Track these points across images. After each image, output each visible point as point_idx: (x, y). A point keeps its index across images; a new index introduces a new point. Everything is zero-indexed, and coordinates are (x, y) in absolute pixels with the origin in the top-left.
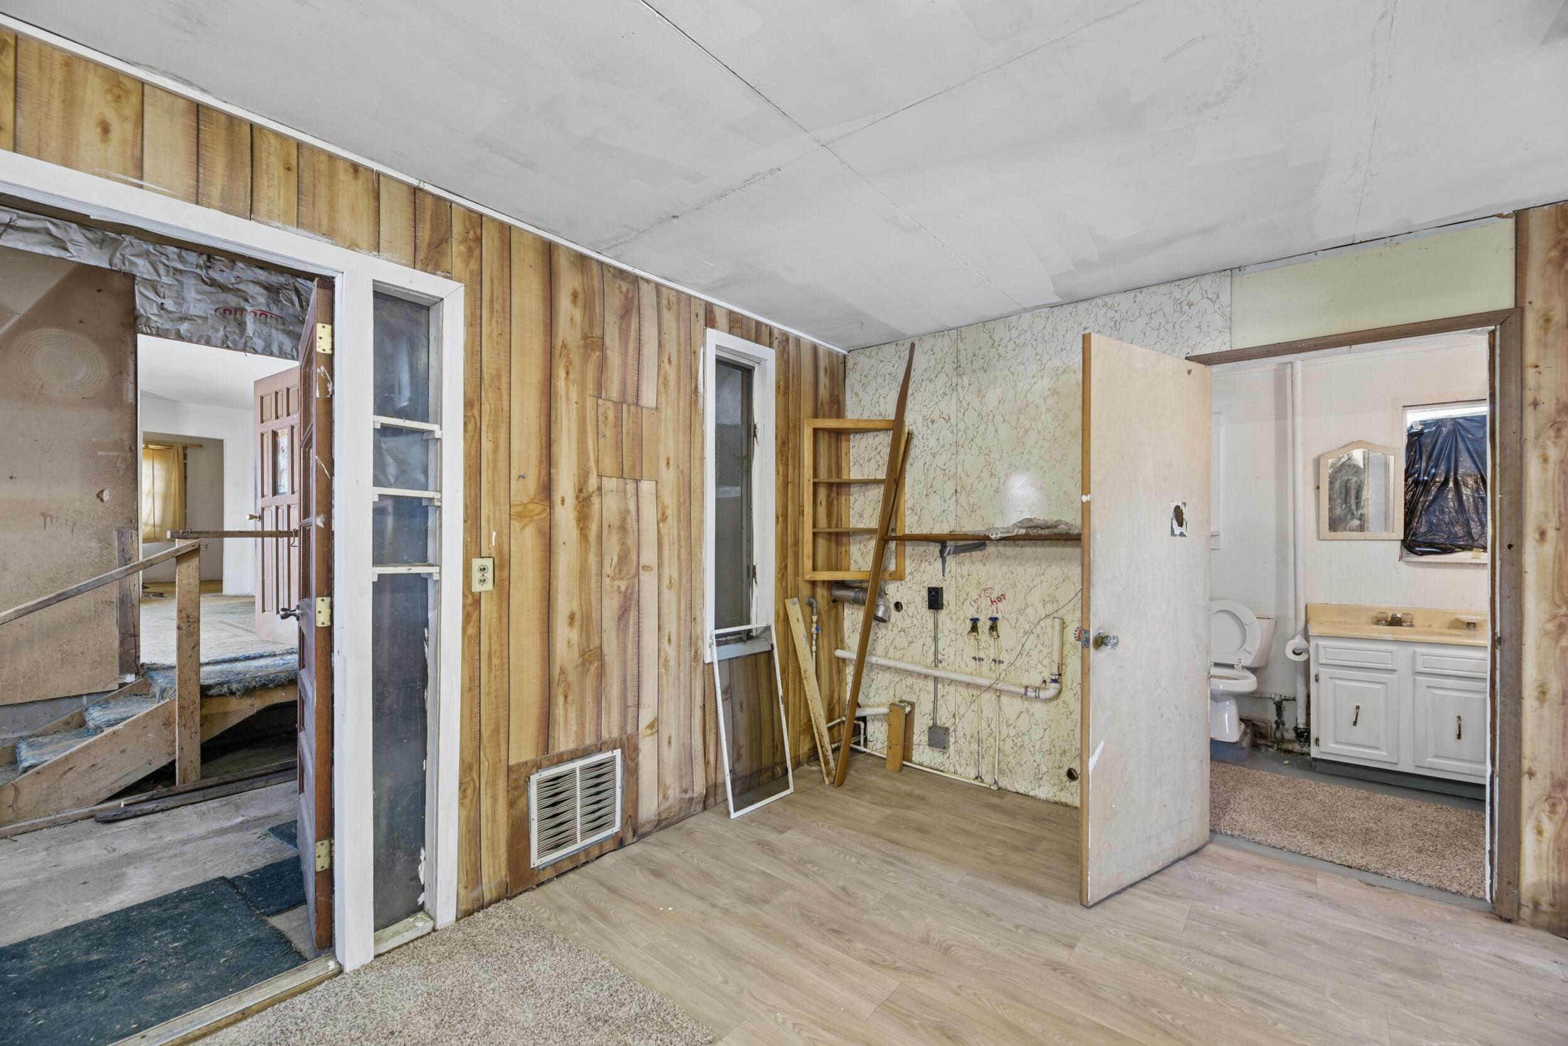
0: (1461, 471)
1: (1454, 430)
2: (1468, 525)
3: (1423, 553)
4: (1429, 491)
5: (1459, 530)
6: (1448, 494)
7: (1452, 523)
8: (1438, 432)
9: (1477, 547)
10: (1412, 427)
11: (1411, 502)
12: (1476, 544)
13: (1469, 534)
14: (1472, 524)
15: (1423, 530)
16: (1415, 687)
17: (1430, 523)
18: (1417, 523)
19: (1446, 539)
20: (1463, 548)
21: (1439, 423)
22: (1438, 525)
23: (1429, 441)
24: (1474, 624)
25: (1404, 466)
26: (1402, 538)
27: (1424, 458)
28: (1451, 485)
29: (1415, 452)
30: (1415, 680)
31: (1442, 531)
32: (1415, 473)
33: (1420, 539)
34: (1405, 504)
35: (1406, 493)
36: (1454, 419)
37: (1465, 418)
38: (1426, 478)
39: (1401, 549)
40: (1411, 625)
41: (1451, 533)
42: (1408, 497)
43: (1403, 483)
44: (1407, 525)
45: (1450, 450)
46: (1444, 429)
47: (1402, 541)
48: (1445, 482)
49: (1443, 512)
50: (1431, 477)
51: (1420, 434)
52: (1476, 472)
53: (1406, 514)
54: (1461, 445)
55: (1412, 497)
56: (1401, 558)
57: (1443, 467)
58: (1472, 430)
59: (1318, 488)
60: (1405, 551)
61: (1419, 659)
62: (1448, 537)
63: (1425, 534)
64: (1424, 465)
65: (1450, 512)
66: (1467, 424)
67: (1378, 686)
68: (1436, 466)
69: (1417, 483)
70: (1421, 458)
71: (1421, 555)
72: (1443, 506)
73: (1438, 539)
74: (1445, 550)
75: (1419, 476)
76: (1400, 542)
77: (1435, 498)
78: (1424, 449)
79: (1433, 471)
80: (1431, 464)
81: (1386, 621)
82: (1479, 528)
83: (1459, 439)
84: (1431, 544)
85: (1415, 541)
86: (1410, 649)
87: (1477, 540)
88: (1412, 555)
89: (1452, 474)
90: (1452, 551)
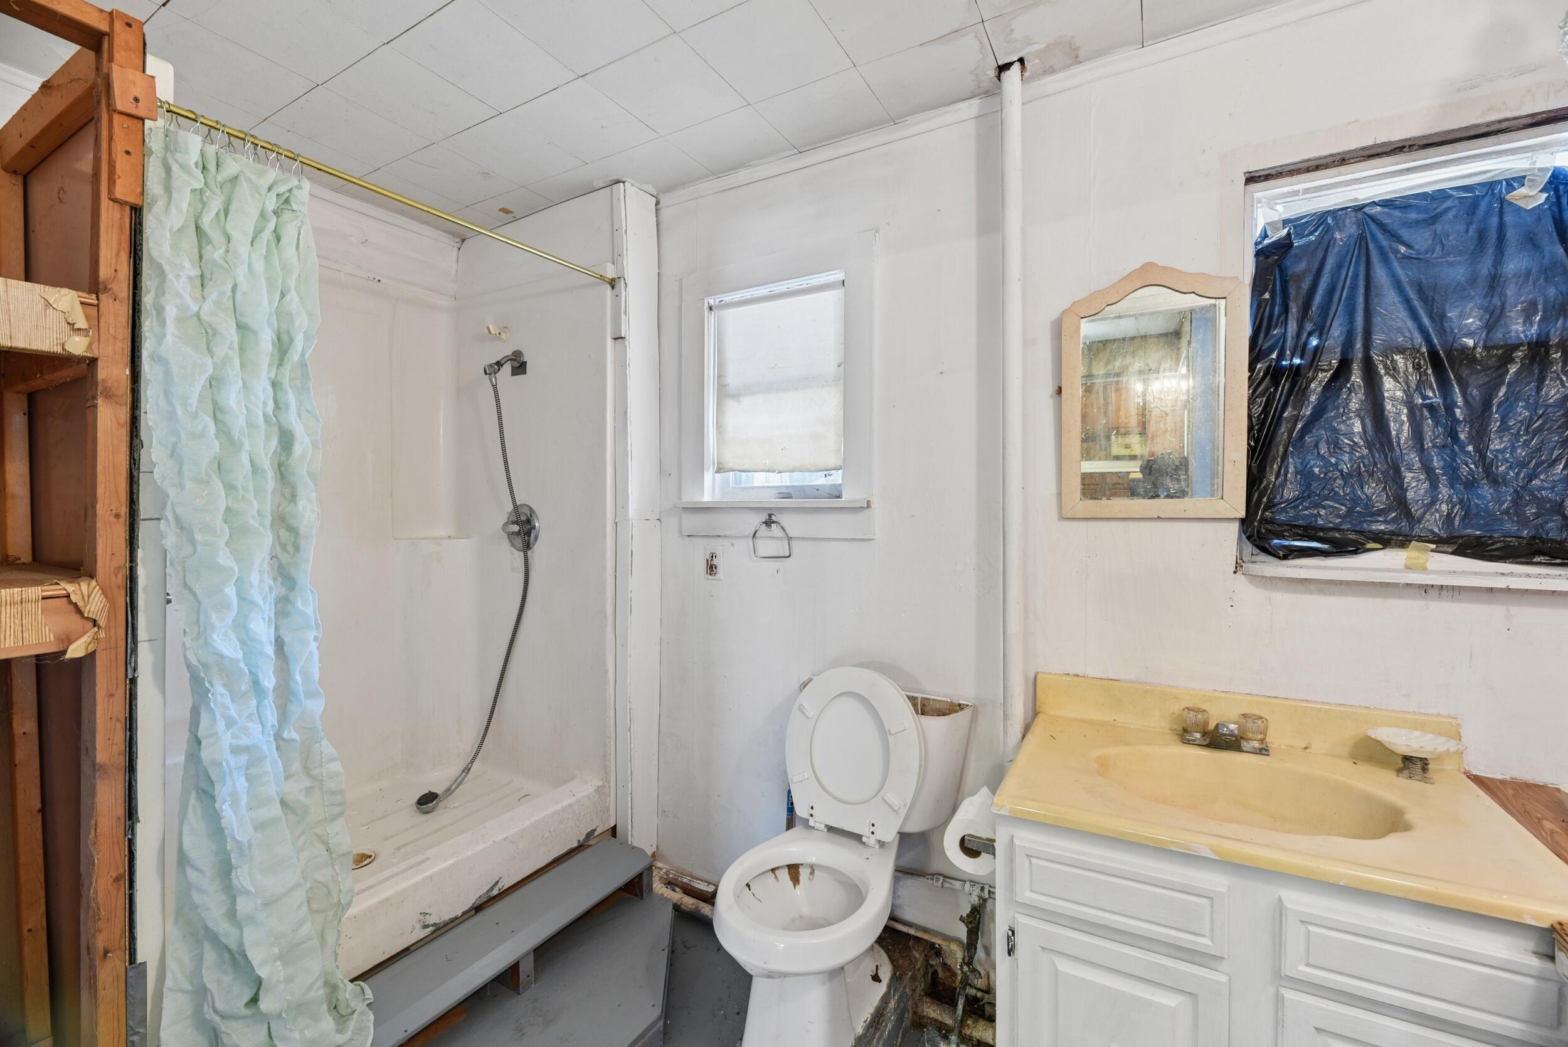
0: (1378, 339)
1: (1362, 238)
2: (1398, 478)
3: (1291, 553)
4: (1304, 392)
5: (1374, 492)
6: (1348, 400)
7: (1356, 476)
8: (1325, 244)
9: (1421, 539)
10: (1265, 236)
11: (1262, 424)
12: (1417, 531)
13: (1400, 503)
14: (1408, 476)
15: (1290, 492)
16: (1278, 1023)
17: (1306, 475)
18: (1277, 476)
19: (1343, 517)
20: (1385, 541)
21: (1324, 221)
22: (1326, 481)
23: (1303, 265)
24: (1424, 763)
25: (1247, 331)
26: (1242, 514)
27: (1294, 309)
28: (1356, 378)
29: (1273, 295)
30: (1279, 1000)
31: (1336, 498)
32: (1271, 350)
33: (1282, 517)
34: (1250, 429)
35: (1251, 401)
36: (1359, 209)
37: (1387, 204)
38: (1297, 361)
39: (1240, 539)
40: (1263, 751)
41: (1355, 500)
42: (1257, 410)
43: (1247, 374)
44: (1254, 479)
45: (1354, 288)
46: (1338, 236)
47: (1243, 521)
48: (1344, 365)
49: (1336, 446)
50: (1308, 356)
51: (1284, 246)
52: (1418, 339)
53: (1252, 452)
54: (1380, 273)
55: (1265, 411)
56: (1238, 567)
57: (1337, 331)
58: (1405, 233)
59: (1059, 391)
60: (1249, 548)
61: (1294, 935)
62: (1350, 511)
63: (1293, 503)
64: (1292, 327)
65: (1354, 446)
66: (1393, 219)
67: (1171, 1000)
68: (1321, 330)
69: (1275, 374)
70: (1286, 310)
71: (1285, 557)
72: (1336, 431)
73: (1324, 517)
74: (1342, 547)
75: (1281, 356)
76: (1236, 526)
77: (1319, 411)
78: (1292, 291)
79: (1314, 342)
80: (1309, 327)
81: (1205, 734)
82: (1426, 485)
83: (1374, 254)
84: (1309, 532)
85: (1271, 521)
86: (1266, 893)
87: (1419, 521)
88: (1264, 557)
89: (1359, 345)
90: (1358, 549)
